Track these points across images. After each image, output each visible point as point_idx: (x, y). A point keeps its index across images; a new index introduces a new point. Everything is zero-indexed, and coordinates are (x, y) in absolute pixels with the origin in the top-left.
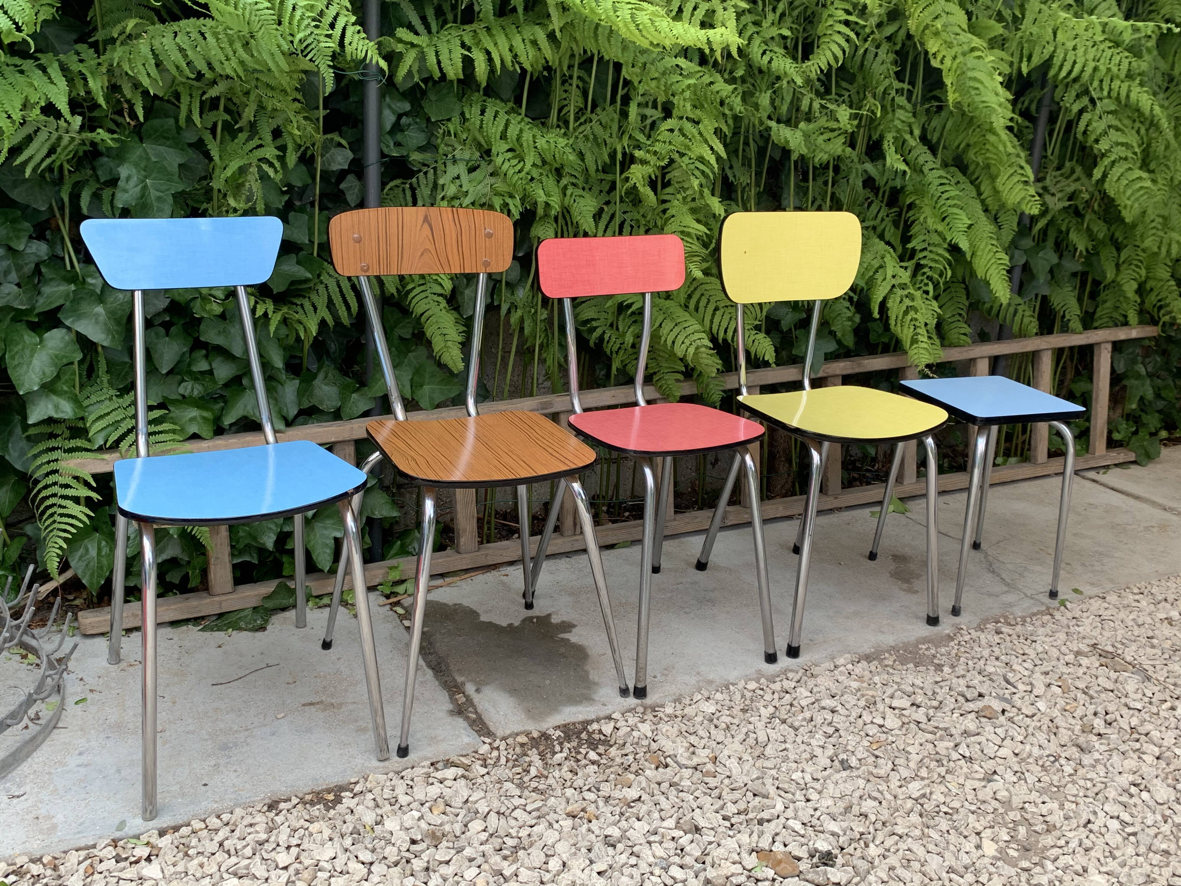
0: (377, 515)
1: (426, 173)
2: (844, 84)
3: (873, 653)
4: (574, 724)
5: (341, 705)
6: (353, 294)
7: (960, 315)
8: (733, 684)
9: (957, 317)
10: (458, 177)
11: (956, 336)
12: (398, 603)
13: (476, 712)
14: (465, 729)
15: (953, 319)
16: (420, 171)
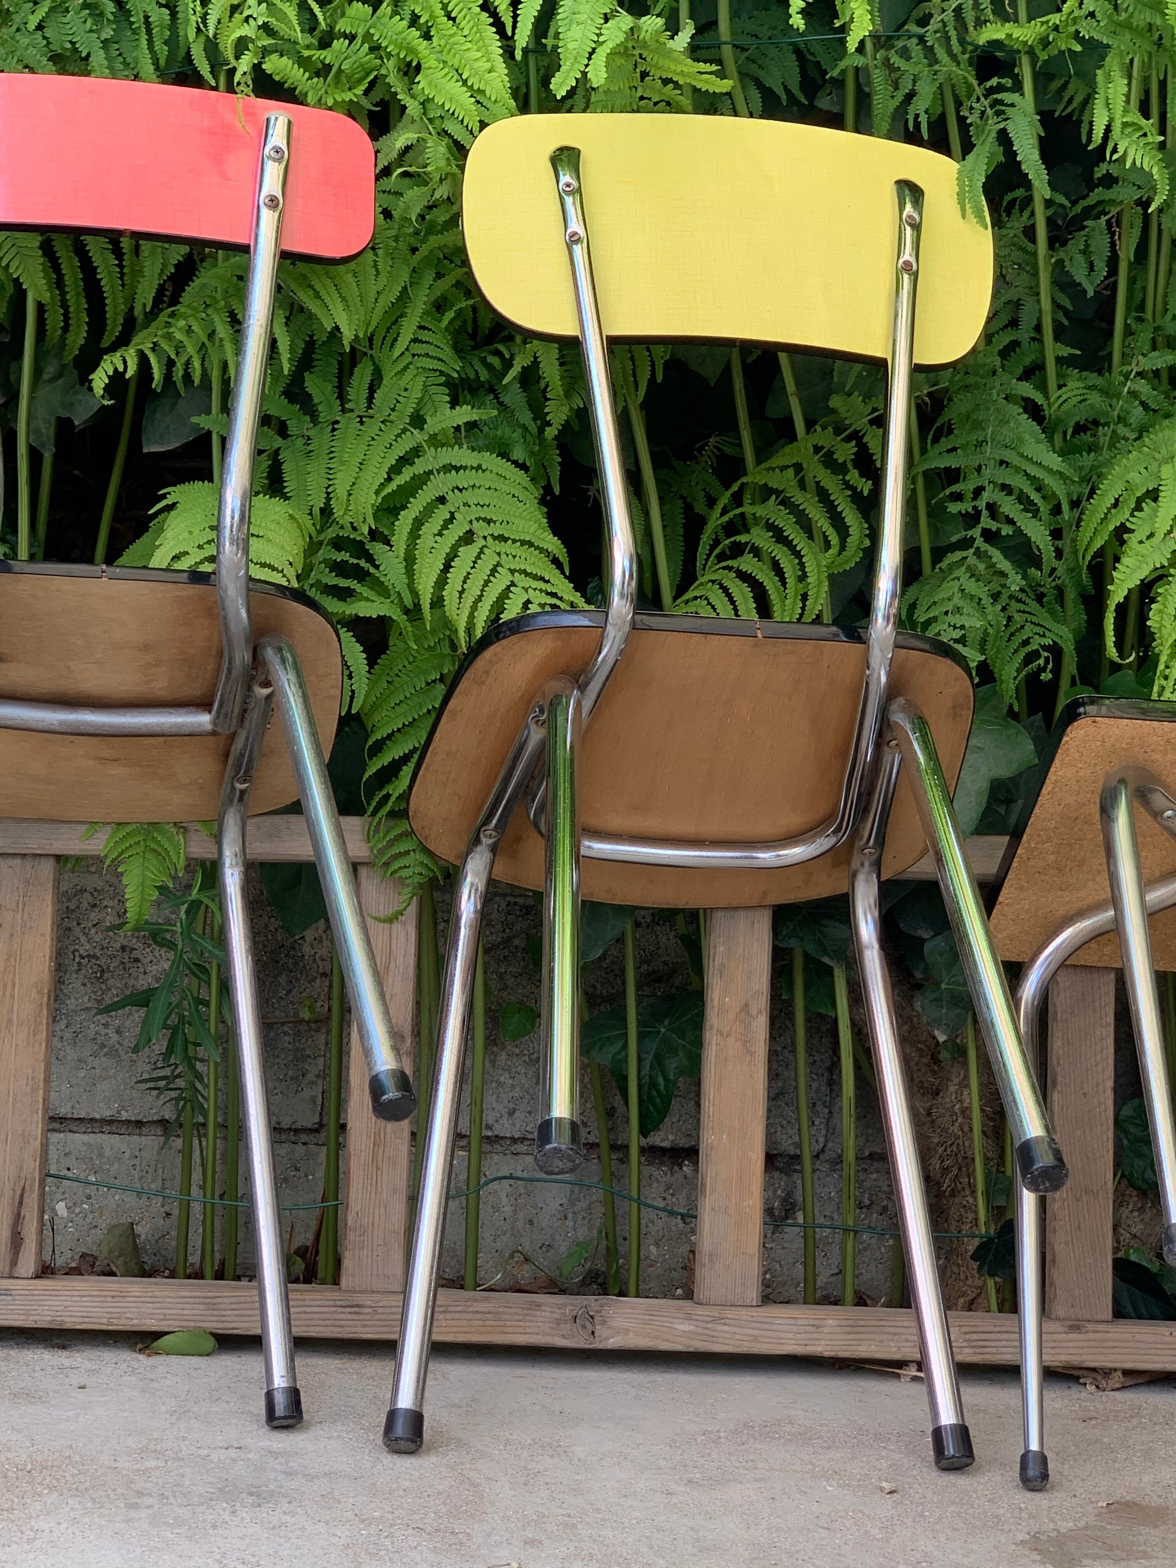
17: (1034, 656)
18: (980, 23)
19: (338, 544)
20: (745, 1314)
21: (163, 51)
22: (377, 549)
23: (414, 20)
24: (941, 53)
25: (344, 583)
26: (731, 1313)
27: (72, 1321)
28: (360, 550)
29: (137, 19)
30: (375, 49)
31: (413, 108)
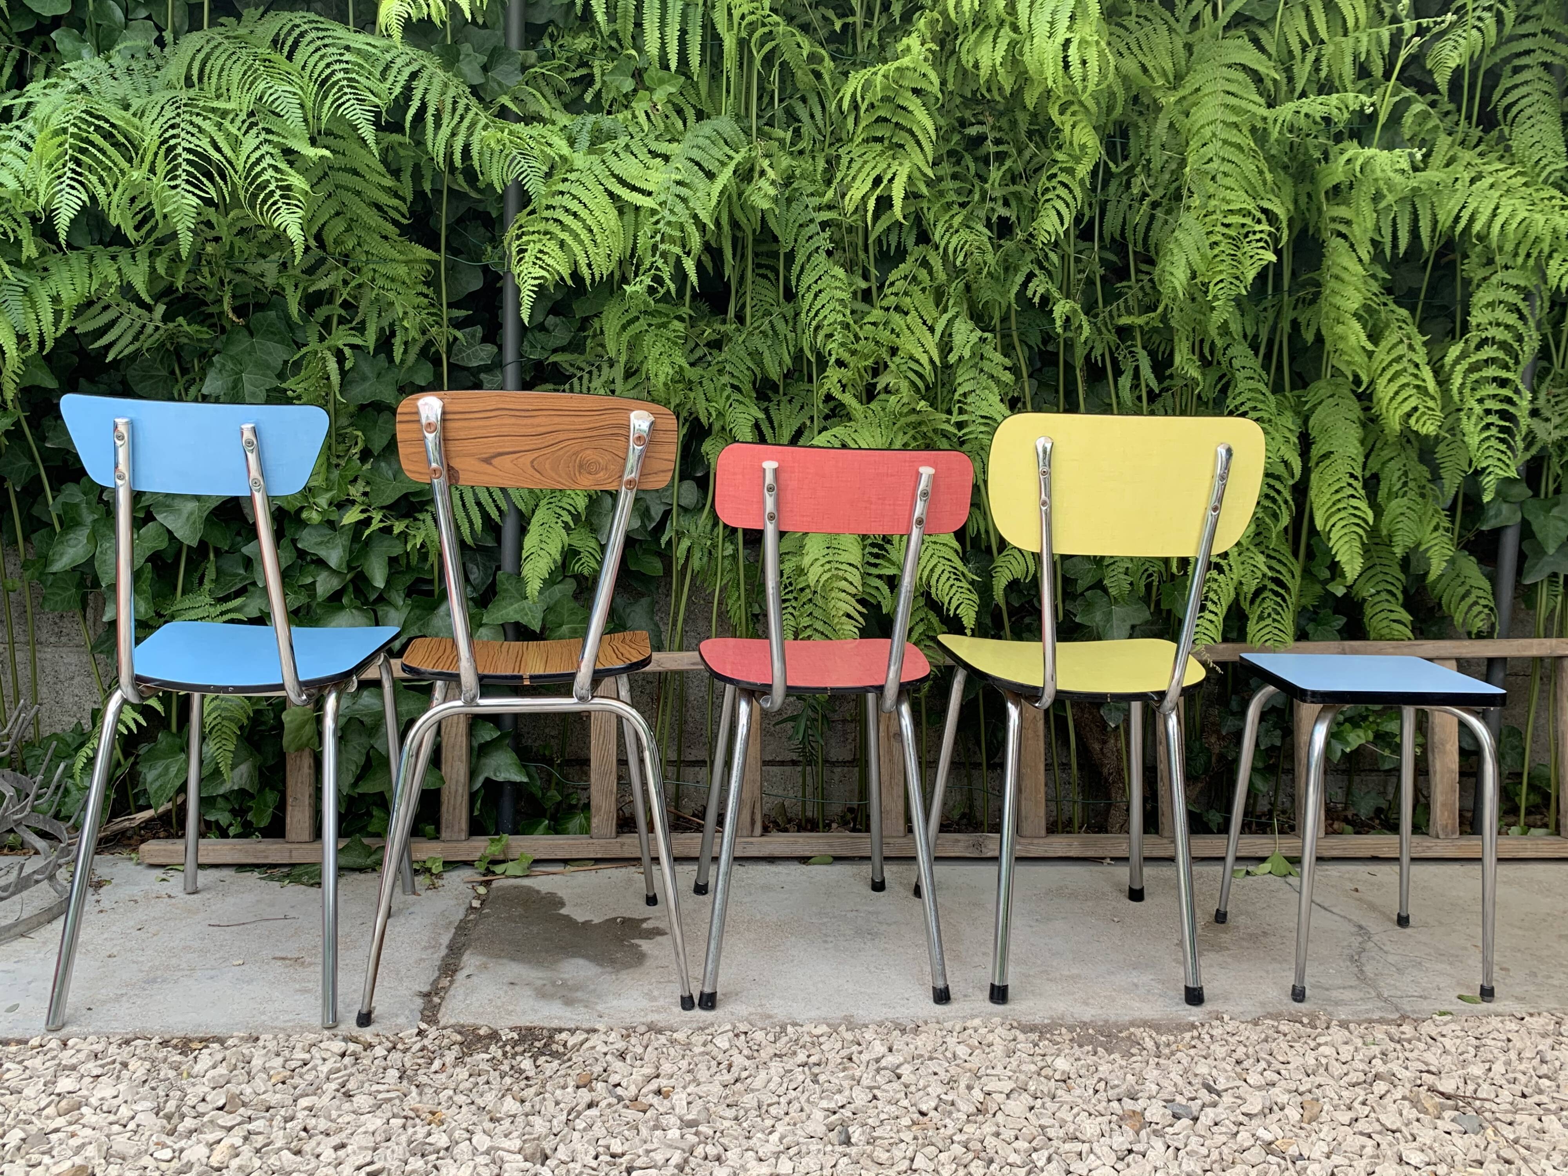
0: (501, 777)
1: (581, 379)
2: (1144, 267)
3: (1046, 1026)
4: (542, 1029)
5: (310, 964)
6: (476, 508)
7: (1390, 592)
8: (794, 1024)
9: (1384, 596)
10: (613, 382)
11: (1385, 623)
12: (487, 884)
13: (442, 999)
14: (412, 1011)
15: (1377, 598)
16: (573, 376)
17: (1150, 575)
18: (1119, 316)
19: (873, 545)
20: (1041, 841)
21: (792, 349)
22: (888, 547)
23: (893, 331)
24: (1103, 329)
25: (877, 561)
26: (1036, 841)
27: (777, 854)
28: (881, 547)
29: (781, 337)
30: (877, 342)
31: (893, 366)
